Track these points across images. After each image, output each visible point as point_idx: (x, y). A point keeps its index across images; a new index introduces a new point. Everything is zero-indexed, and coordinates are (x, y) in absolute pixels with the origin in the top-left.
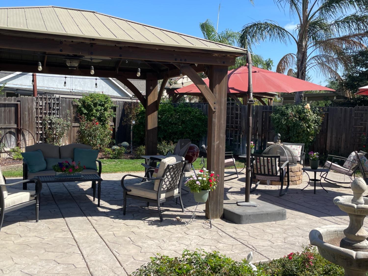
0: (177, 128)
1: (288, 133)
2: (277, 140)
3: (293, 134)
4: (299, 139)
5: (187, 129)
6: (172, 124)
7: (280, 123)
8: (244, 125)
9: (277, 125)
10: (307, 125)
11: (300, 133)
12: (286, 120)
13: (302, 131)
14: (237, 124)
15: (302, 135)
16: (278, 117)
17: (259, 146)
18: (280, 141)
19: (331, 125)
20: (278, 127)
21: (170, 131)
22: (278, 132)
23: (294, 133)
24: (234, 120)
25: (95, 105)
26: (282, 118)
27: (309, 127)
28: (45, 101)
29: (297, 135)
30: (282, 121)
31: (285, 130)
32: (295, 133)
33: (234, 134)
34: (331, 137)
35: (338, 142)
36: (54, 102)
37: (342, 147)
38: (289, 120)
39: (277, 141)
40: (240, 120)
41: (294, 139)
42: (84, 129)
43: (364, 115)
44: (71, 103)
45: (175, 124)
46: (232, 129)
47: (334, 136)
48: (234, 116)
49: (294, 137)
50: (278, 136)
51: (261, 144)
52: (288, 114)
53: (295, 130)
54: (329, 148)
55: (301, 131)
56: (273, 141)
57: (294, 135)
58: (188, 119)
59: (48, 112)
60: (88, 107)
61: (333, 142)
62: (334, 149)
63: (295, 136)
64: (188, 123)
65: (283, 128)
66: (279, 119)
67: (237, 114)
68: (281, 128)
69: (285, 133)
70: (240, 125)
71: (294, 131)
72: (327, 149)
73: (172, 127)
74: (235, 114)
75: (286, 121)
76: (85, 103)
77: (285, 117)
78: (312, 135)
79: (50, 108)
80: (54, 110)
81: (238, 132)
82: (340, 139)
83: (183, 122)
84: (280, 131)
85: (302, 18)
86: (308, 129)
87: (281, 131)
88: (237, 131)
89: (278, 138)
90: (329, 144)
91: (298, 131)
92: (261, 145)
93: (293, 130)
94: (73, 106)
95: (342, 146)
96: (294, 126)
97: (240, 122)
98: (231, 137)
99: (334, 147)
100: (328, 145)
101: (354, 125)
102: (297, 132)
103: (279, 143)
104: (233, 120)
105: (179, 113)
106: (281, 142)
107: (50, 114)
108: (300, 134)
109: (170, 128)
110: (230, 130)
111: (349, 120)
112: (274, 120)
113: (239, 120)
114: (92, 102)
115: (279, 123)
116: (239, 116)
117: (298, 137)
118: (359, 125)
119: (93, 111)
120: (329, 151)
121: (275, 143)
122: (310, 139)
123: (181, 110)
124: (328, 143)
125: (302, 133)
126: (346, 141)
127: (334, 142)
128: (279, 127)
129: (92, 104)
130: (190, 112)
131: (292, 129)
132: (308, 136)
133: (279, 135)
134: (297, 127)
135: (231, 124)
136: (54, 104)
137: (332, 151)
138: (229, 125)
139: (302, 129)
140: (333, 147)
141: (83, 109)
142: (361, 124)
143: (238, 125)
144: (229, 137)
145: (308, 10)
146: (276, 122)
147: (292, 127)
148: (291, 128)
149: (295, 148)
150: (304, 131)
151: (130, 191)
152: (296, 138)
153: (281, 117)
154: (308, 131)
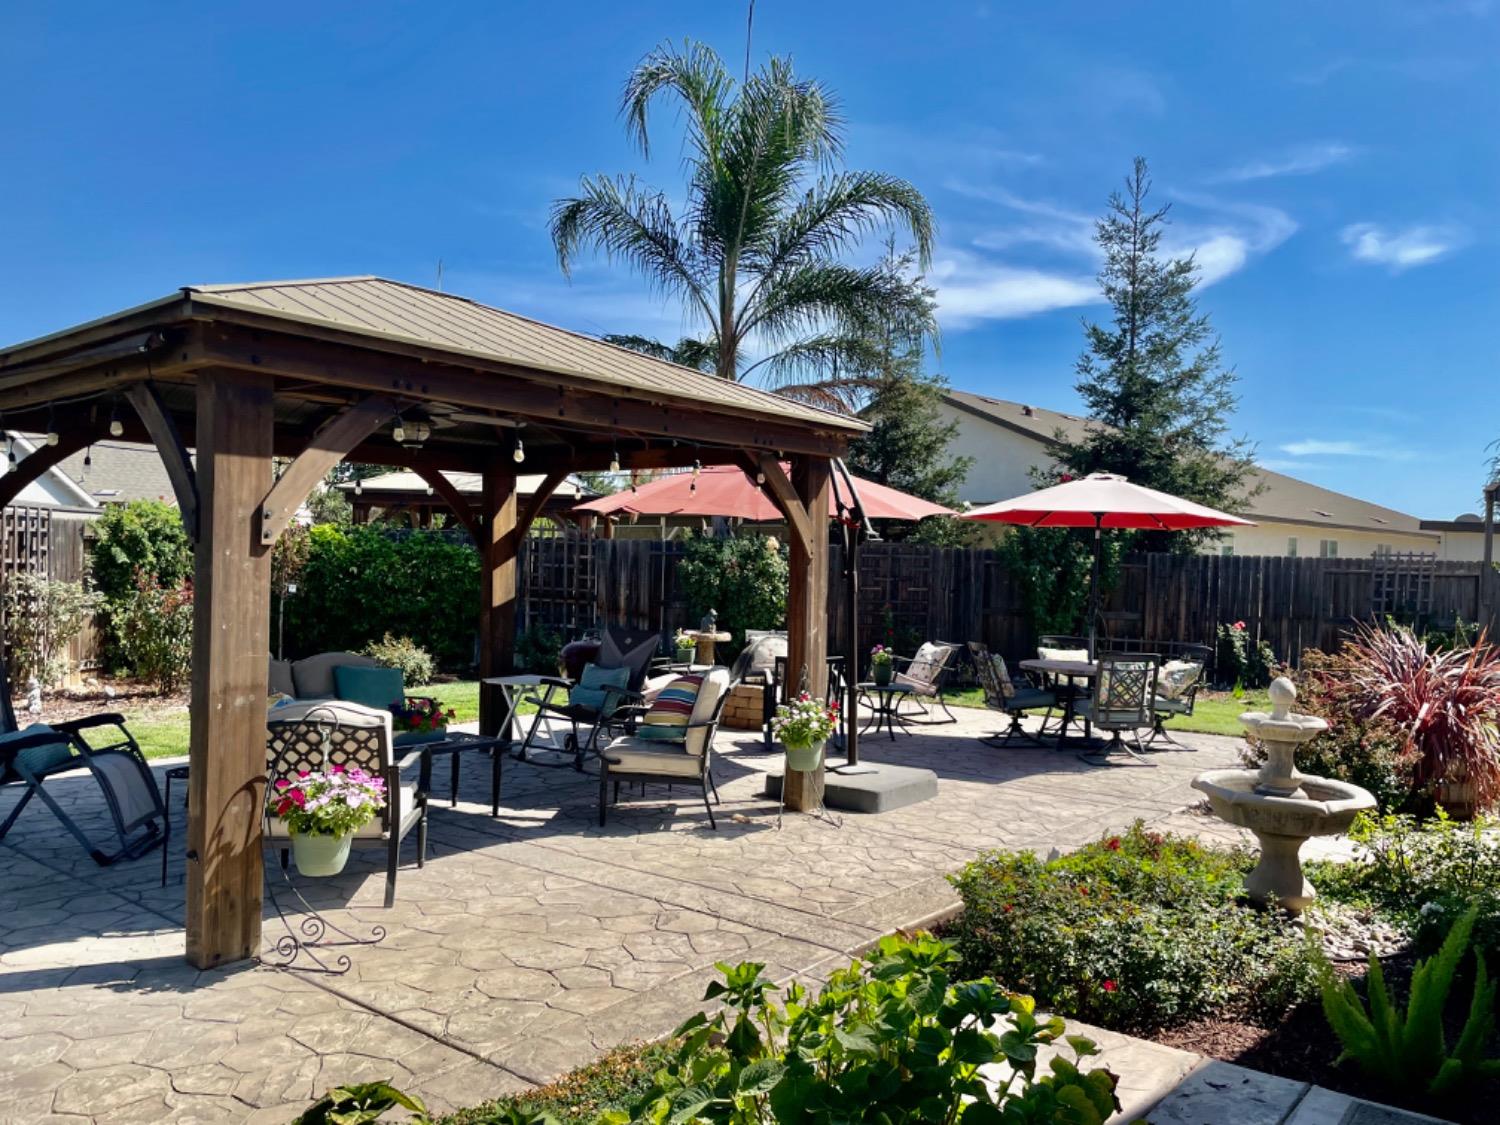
0: (411, 603)
2: (709, 626)
5: (444, 605)
6: (396, 592)
7: (706, 583)
8: (601, 589)
10: (770, 587)
11: (754, 607)
12: (718, 576)
13: (760, 601)
14: (584, 587)
15: (759, 611)
16: (699, 569)
18: (714, 626)
21: (390, 610)
24: (576, 576)
25: (154, 535)
26: (710, 572)
27: (775, 590)
28: (9, 525)
29: (748, 611)
30: (711, 579)
32: (742, 607)
36: (34, 530)
37: (838, 635)
38: (725, 575)
39: (709, 629)
40: (592, 577)
42: (157, 613)
43: (881, 562)
44: (78, 533)
45: (405, 591)
46: (570, 601)
48: (576, 565)
50: (711, 614)
52: (722, 562)
55: (756, 600)
57: (739, 613)
58: (444, 575)
59: (18, 561)
60: (133, 546)
64: (445, 587)
66: (703, 573)
67: (583, 562)
69: (723, 607)
70: (592, 591)
73: (398, 600)
74: (577, 562)
75: (720, 579)
76: (122, 531)
77: (716, 569)
79: (21, 547)
80: (33, 553)
81: (589, 609)
83: (430, 586)
84: (713, 605)
85: (720, 332)
86: (773, 597)
87: (714, 602)
88: (585, 605)
89: (711, 620)
91: (750, 603)
94: (85, 541)
96: (739, 590)
97: (593, 582)
98: (568, 622)
101: (862, 586)
102: (747, 603)
104: (574, 577)
105: (416, 558)
106: (717, 630)
107: (22, 567)
108: (756, 610)
109: (391, 601)
110: (567, 603)
112: (688, 575)
113: (588, 577)
114: (146, 529)
115: (704, 582)
116: (589, 566)
117: (748, 616)
119: (144, 556)
123: (421, 552)
125: (759, 606)
128: (704, 593)
129: (146, 534)
130: (448, 557)
131: (736, 597)
133: (714, 612)
134: (746, 593)
135: (568, 589)
136: (34, 534)
138: (563, 591)
139: (760, 597)
141: (116, 550)
142: (877, 584)
143: (585, 591)
144: (562, 623)
145: (735, 314)
146: (697, 581)
147: (734, 593)
148: (732, 595)
149: (774, 640)
150: (764, 601)
151: (618, 762)
152: (745, 620)
153: (706, 568)
154: (772, 601)
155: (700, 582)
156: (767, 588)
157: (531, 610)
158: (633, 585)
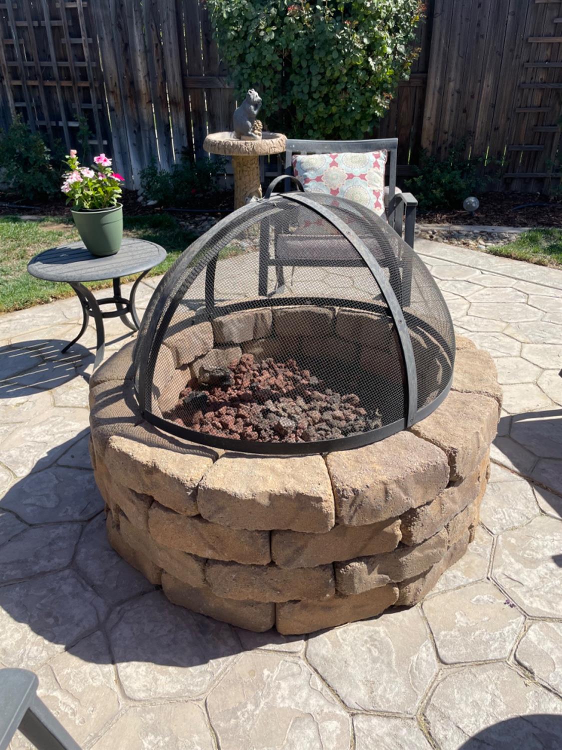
1: (284, 86)
2: (249, 124)
3: (306, 90)
4: (334, 109)
7: (250, 38)
8: (108, 60)
9: (241, 52)
10: (366, 41)
11: (336, 81)
12: (273, 24)
13: (345, 71)
14: (82, 59)
15: (345, 89)
16: (240, 10)
17: (180, 149)
18: (259, 124)
19: (443, 41)
20: (242, 59)
22: (246, 85)
23: (310, 85)
24: (66, 40)
26: (257, 17)
27: (374, 48)
29: (325, 90)
30: (258, 30)
31: (271, 72)
32: (315, 83)
33: (77, 105)
34: (439, 92)
35: (465, 111)
37: (478, 131)
38: (286, 20)
39: (248, 129)
40: (91, 40)
41: (314, 113)
46: (65, 83)
47: (452, 84)
48: (64, 22)
49: (310, 104)
50: (250, 101)
51: (185, 137)
53: (315, 71)
54: (431, 138)
55: (340, 68)
56: (229, 128)
57: (310, 94)
61: (448, 113)
62: (450, 139)
63: (316, 96)
65: (264, 64)
66: (246, 20)
68: (254, 66)
69: (273, 86)
70: (94, 64)
71: (309, 73)
72: (425, 143)
74: (63, 14)
75: (274, 28)
77: (270, 8)
78: (382, 88)
81: (93, 95)
82: (472, 97)
84: (254, 81)
86: (370, 60)
87: (257, 77)
88: (86, 89)
89: (250, 112)
90: (433, 120)
91: (328, 74)
92: (186, 145)
93: (304, 72)
95: (479, 124)
96: (311, 49)
97: (93, 47)
98: (70, 118)
99: (450, 132)
100: (428, 124)
101: (532, 36)
102: (323, 75)
103: (258, 134)
104: (63, 41)
106: (263, 130)
108: (339, 88)
110: (62, 88)
111: (514, 14)
112: (225, 25)
113: (83, 40)
115: (245, 38)
116: (81, 21)
117: (326, 100)
118: (548, 35)
120: (430, 148)
121: (239, 137)
122: (377, 105)
124: (429, 118)
125: (346, 79)
126: (494, 106)
127: (452, 111)
128: (250, 58)
131: (304, 64)
132: (368, 94)
133: (254, 95)
134: (322, 54)
135: (59, 59)
137: (440, 148)
138: (51, 68)
139: (348, 61)
140: (446, 133)
143: (85, 64)
144: (61, 120)
146: (235, 38)
147: (300, 55)
148: (296, 60)
149: (357, 171)
150: (354, 68)
152: (321, 107)
153: (252, 9)
154: (368, 71)
155: (242, 36)
156: (360, 41)
157: (16, 100)
158: (155, 51)
